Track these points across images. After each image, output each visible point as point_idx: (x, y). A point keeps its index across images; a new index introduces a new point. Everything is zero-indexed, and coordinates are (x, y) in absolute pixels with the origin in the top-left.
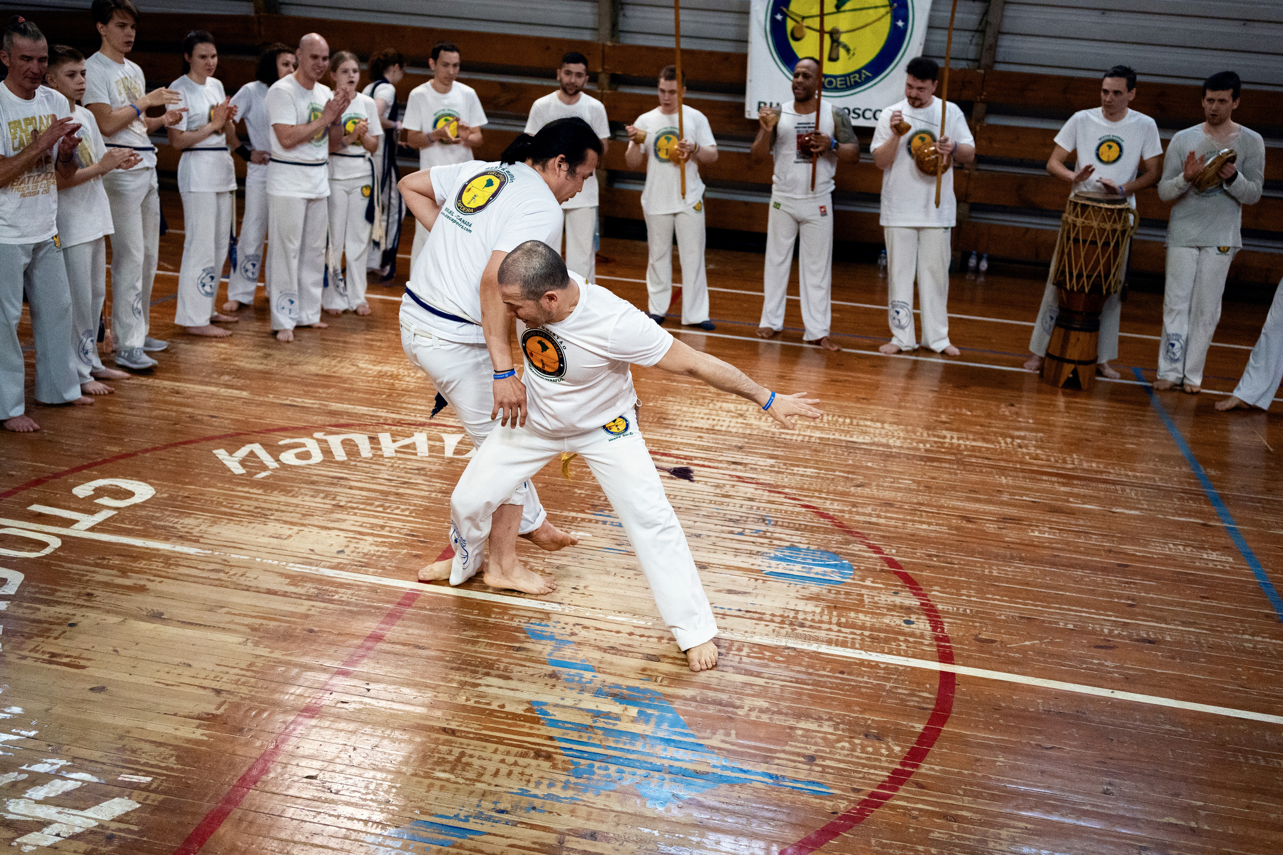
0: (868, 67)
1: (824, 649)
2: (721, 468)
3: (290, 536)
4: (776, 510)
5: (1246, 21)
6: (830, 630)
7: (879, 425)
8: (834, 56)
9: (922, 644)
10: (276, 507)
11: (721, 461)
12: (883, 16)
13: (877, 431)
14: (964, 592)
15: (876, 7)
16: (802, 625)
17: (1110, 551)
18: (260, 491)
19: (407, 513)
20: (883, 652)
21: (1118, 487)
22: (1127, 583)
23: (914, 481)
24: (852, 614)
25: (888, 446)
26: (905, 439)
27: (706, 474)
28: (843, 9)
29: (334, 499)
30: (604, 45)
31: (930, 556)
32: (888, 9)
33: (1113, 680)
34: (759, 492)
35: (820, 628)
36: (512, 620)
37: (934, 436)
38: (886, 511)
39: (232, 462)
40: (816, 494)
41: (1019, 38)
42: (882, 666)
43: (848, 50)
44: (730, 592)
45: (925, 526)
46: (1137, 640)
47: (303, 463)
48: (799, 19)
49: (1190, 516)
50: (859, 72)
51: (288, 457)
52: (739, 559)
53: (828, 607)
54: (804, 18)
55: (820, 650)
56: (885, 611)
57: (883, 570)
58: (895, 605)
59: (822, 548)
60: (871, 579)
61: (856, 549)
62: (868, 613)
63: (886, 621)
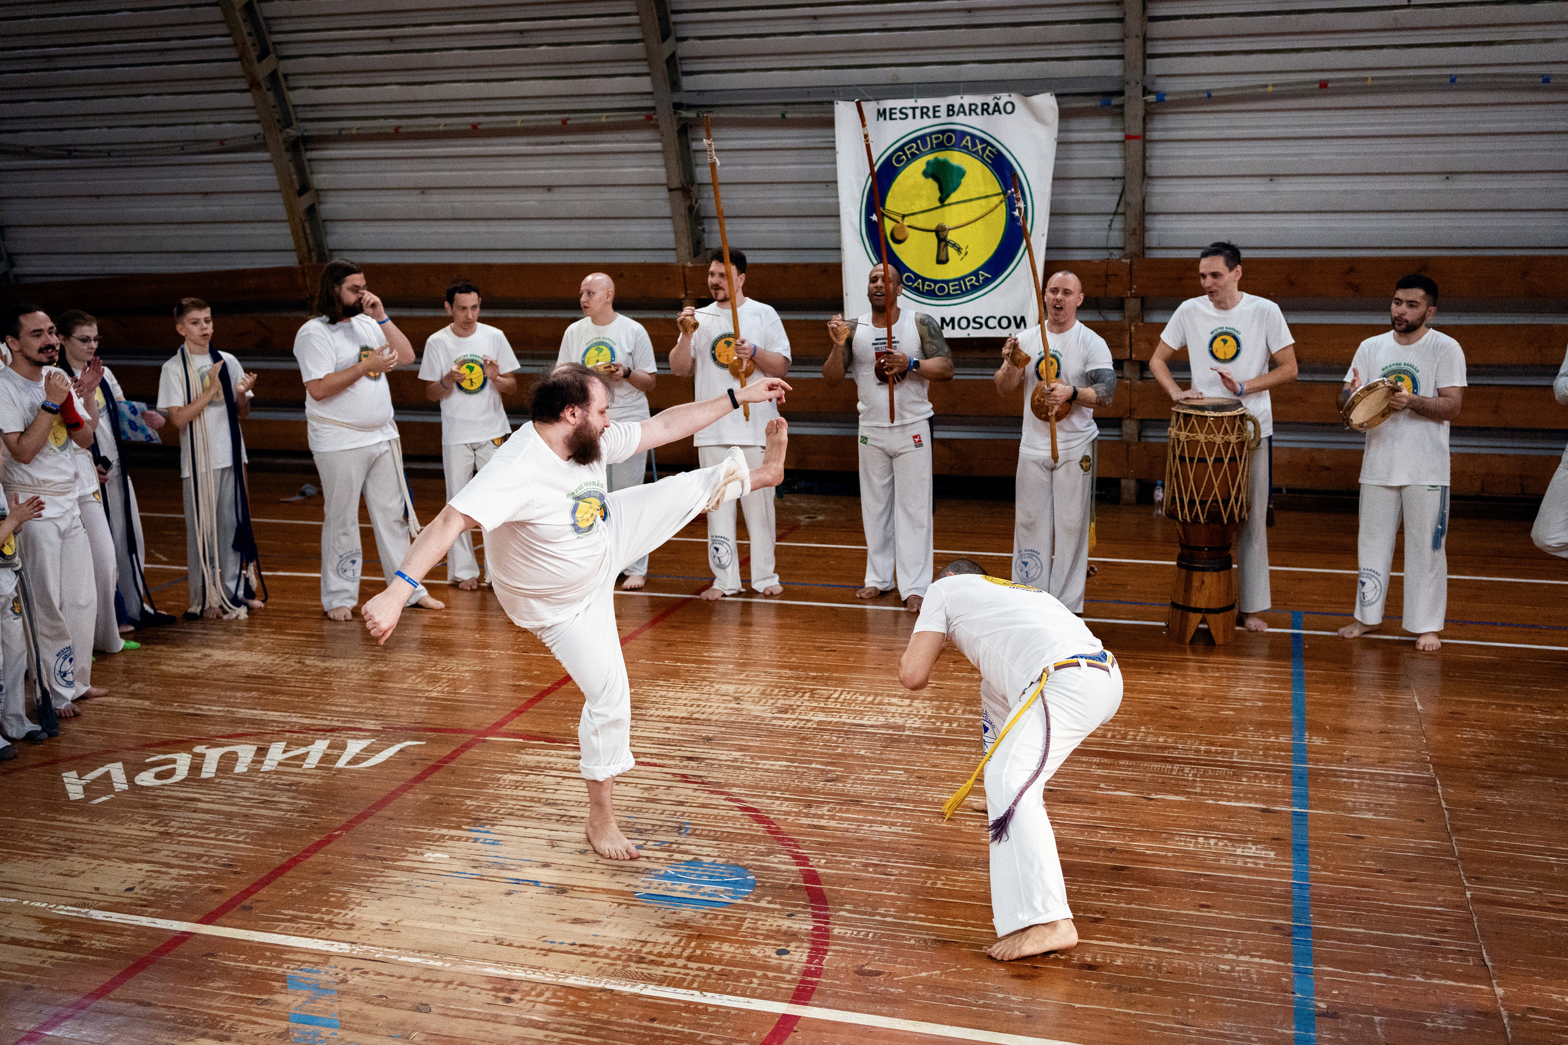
0: (986, 267)
1: (651, 990)
2: (670, 767)
3: (84, 872)
4: (704, 816)
5: (1449, 174)
6: (674, 965)
7: (907, 702)
8: (943, 258)
9: (783, 980)
10: (89, 838)
11: (673, 758)
12: (997, 206)
13: (900, 710)
14: (882, 911)
15: (987, 197)
16: (641, 960)
17: (1113, 850)
18: (85, 820)
19: (241, 839)
20: (723, 992)
21: (1176, 767)
22: (1110, 891)
23: (906, 771)
24: (715, 945)
25: (902, 728)
26: (930, 717)
27: (644, 774)
28: (947, 202)
29: (166, 825)
30: (683, 267)
31: (867, 865)
32: (1002, 197)
33: (1009, 1020)
34: (698, 793)
35: (661, 964)
36: (278, 966)
37: (971, 712)
38: (848, 811)
39: (74, 786)
40: (769, 793)
41: (1174, 217)
42: (710, 1009)
43: (959, 250)
44: (576, 921)
45: (885, 828)
46: (1074, 966)
47: (159, 782)
48: (899, 219)
49: (1250, 800)
50: (975, 273)
51: (146, 778)
52: (617, 879)
53: (690, 937)
54: (904, 216)
55: (644, 992)
56: (760, 939)
57: (792, 887)
58: (778, 931)
59: (732, 862)
60: (770, 898)
61: (776, 860)
62: (738, 941)
63: (754, 951)
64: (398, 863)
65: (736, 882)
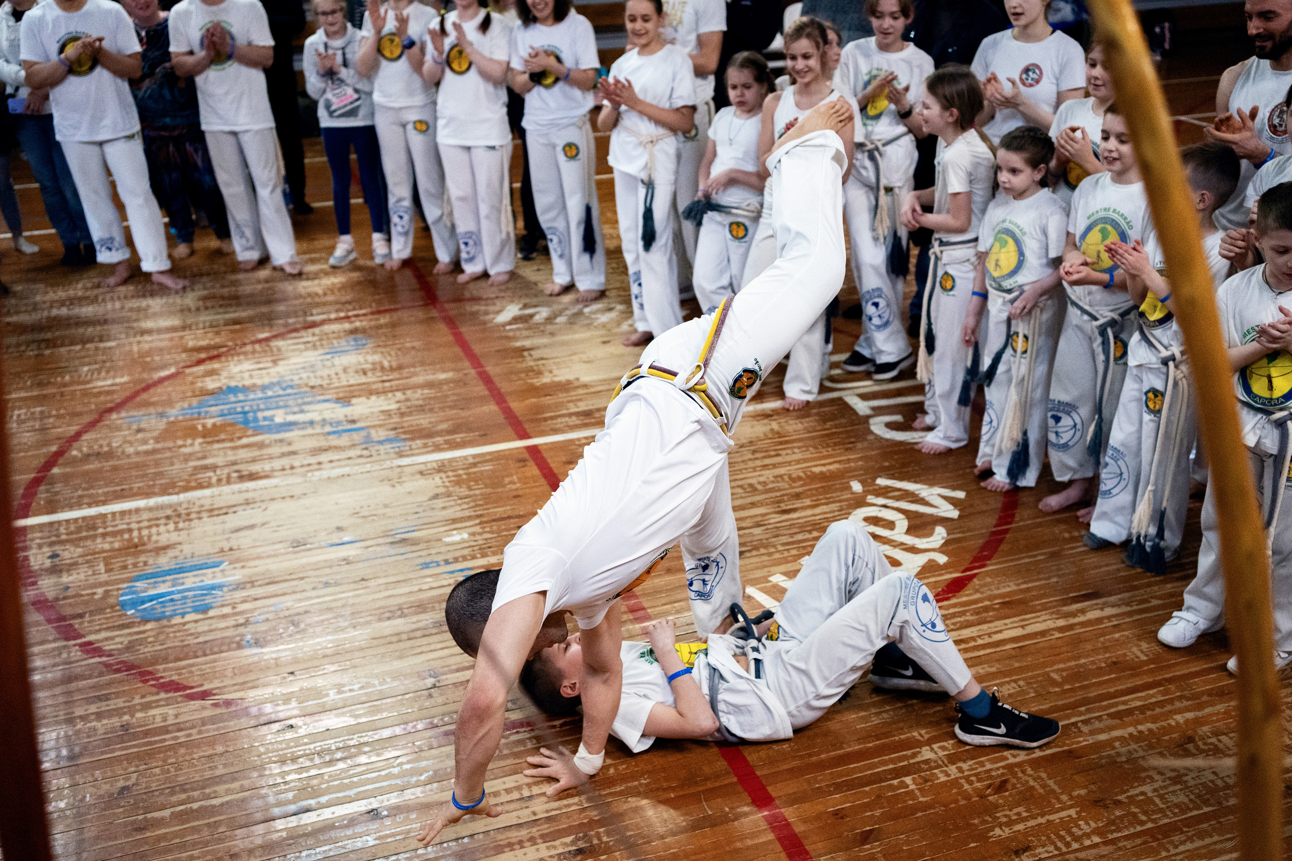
9: (41, 538)
16: (168, 518)
24: (117, 545)
35: (149, 520)
53: (144, 544)
56: (80, 560)
57: (81, 616)
58: (68, 571)
59: (165, 622)
60: (96, 597)
61: (118, 640)
62: (99, 553)
63: (80, 550)
64: (477, 521)
65: (143, 603)
